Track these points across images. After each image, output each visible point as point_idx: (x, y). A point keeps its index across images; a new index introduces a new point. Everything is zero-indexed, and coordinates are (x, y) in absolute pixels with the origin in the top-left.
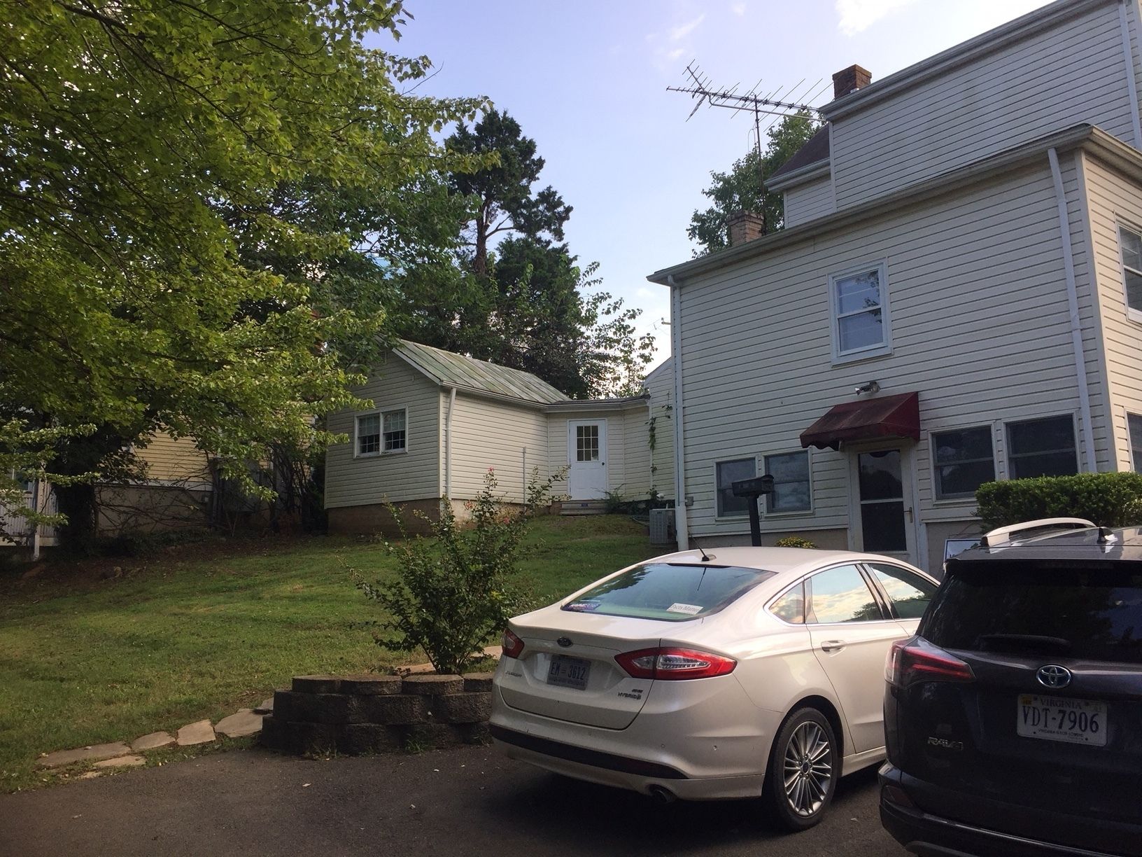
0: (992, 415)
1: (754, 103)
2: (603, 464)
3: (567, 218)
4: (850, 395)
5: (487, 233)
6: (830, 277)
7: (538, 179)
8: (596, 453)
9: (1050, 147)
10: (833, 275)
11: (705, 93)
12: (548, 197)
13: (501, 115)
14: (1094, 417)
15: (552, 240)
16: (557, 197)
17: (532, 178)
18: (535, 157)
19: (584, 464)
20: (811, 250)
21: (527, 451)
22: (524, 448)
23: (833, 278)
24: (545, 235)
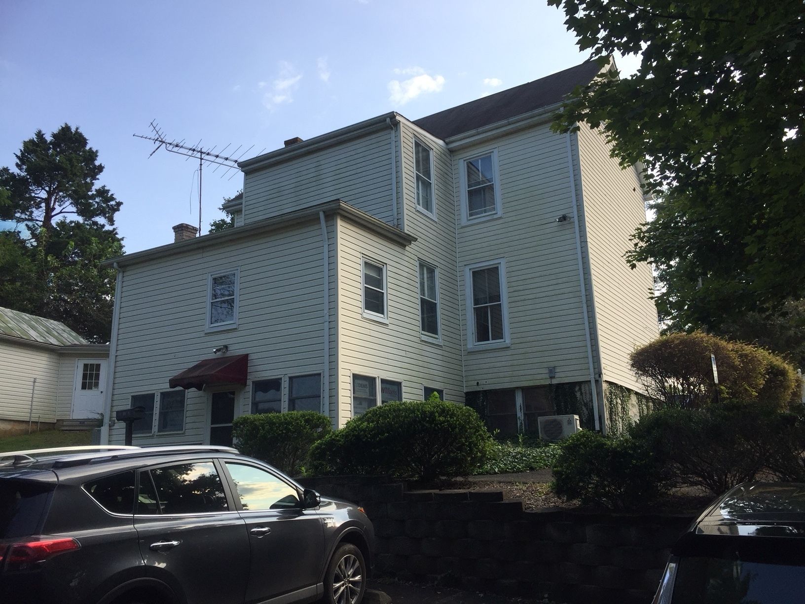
0: (283, 372)
1: (200, 154)
2: (102, 392)
3: (118, 210)
4: (210, 354)
5: (53, 214)
6: (210, 275)
7: (98, 179)
8: (97, 385)
9: (320, 211)
10: (211, 274)
11: (163, 142)
12: (103, 193)
13: (73, 130)
14: (331, 376)
15: (105, 224)
16: (110, 194)
17: (94, 178)
18: (97, 163)
19: (87, 392)
20: (200, 256)
21: (37, 380)
22: (35, 379)
23: (211, 275)
24: (101, 220)
